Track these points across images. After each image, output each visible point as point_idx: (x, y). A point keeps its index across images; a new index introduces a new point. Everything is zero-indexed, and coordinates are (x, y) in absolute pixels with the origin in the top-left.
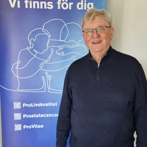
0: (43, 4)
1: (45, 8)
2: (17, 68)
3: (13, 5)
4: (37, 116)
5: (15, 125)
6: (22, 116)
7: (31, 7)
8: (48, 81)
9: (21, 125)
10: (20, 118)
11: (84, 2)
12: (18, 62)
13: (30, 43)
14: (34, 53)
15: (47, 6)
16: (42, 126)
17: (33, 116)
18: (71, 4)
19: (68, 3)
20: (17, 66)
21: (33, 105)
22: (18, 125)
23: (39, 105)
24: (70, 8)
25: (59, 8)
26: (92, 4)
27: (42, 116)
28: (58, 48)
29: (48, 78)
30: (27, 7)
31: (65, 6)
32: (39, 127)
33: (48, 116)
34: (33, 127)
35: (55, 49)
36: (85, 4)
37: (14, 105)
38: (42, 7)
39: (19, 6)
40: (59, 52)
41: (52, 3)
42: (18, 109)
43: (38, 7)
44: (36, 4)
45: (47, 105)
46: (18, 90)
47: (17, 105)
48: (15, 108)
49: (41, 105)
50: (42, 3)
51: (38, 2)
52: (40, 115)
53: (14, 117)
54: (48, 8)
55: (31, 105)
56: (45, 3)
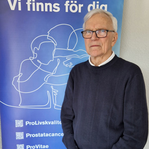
0: (48, 6)
1: (51, 10)
2: (18, 81)
3: (13, 8)
4: (42, 135)
5: (17, 145)
6: (25, 135)
7: (34, 10)
8: (54, 96)
9: (23, 145)
10: (22, 138)
11: (96, 4)
12: (20, 75)
13: (34, 53)
14: (38, 64)
15: (53, 8)
16: (47, 147)
17: (37, 135)
18: (81, 6)
19: (77, 4)
20: (19, 78)
21: (37, 123)
22: (21, 145)
23: (43, 123)
24: (80, 11)
25: (67, 11)
26: (106, 6)
27: (47, 135)
28: (65, 59)
29: (54, 93)
30: (29, 9)
31: (74, 8)
32: (44, 147)
33: (53, 135)
34: (37, 148)
35: (62, 60)
36: (98, 6)
37: (16, 123)
38: (46, 10)
39: (20, 9)
40: (66, 63)
41: (58, 5)
42: (20, 128)
43: (42, 10)
44: (40, 6)
45: (53, 123)
46: (20, 106)
47: (19, 123)
48: (16, 126)
49: (46, 123)
50: (46, 4)
51: (42, 4)
52: (44, 134)
53: (15, 136)
54: (54, 10)
55: (35, 123)
56: (50, 4)
